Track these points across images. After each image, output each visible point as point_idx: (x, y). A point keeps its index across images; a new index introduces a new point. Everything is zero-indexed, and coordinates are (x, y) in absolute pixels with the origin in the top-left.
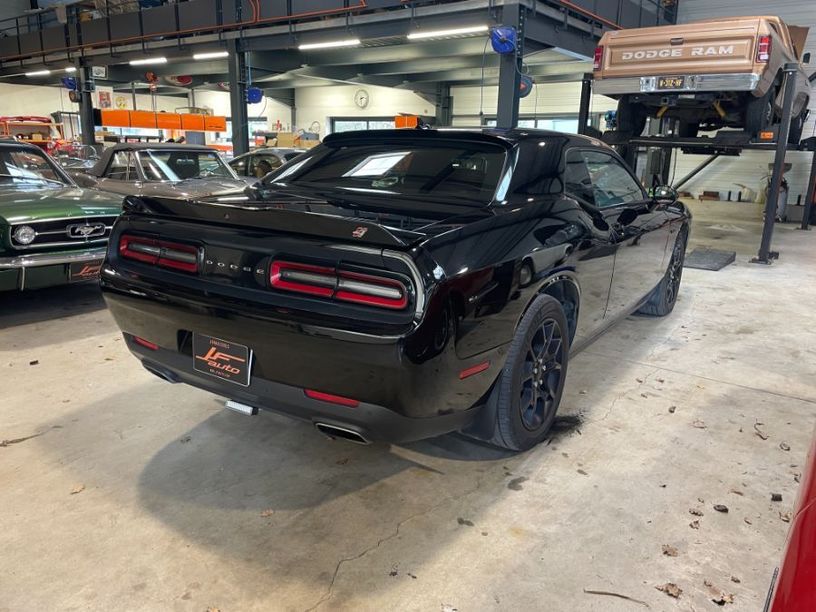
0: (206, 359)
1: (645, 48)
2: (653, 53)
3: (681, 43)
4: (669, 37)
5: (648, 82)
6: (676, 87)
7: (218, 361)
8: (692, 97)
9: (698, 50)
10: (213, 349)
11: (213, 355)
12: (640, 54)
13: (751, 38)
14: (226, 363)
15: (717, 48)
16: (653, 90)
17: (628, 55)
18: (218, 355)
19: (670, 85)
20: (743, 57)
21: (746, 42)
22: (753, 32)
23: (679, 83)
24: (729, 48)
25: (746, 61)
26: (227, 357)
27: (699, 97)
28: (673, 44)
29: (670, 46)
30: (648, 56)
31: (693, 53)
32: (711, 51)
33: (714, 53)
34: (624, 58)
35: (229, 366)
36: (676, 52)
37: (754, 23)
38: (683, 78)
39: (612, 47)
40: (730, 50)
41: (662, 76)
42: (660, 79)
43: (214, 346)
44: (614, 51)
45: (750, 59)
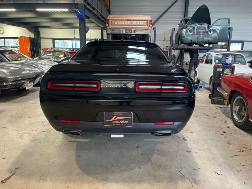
0: (111, 121)
1: (118, 21)
2: (123, 23)
3: (130, 21)
4: (127, 19)
5: (123, 31)
6: (130, 33)
7: (117, 120)
8: (134, 35)
9: (135, 23)
10: (115, 117)
11: (114, 119)
12: (120, 22)
13: (148, 21)
14: (122, 120)
15: (139, 23)
16: (125, 33)
17: (116, 23)
18: (117, 118)
19: (128, 32)
20: (146, 26)
21: (146, 22)
22: (148, 19)
23: (131, 31)
24: (142, 23)
25: (147, 27)
26: (122, 118)
27: (136, 35)
28: (128, 21)
29: (127, 21)
30: (122, 23)
31: (134, 24)
32: (138, 23)
33: (139, 24)
34: (115, 23)
35: (123, 121)
36: (129, 23)
37: (148, 17)
38: (132, 30)
39: (111, 20)
40: (143, 23)
41: (126, 29)
42: (126, 30)
43: (115, 115)
44: (112, 21)
45: (148, 26)
